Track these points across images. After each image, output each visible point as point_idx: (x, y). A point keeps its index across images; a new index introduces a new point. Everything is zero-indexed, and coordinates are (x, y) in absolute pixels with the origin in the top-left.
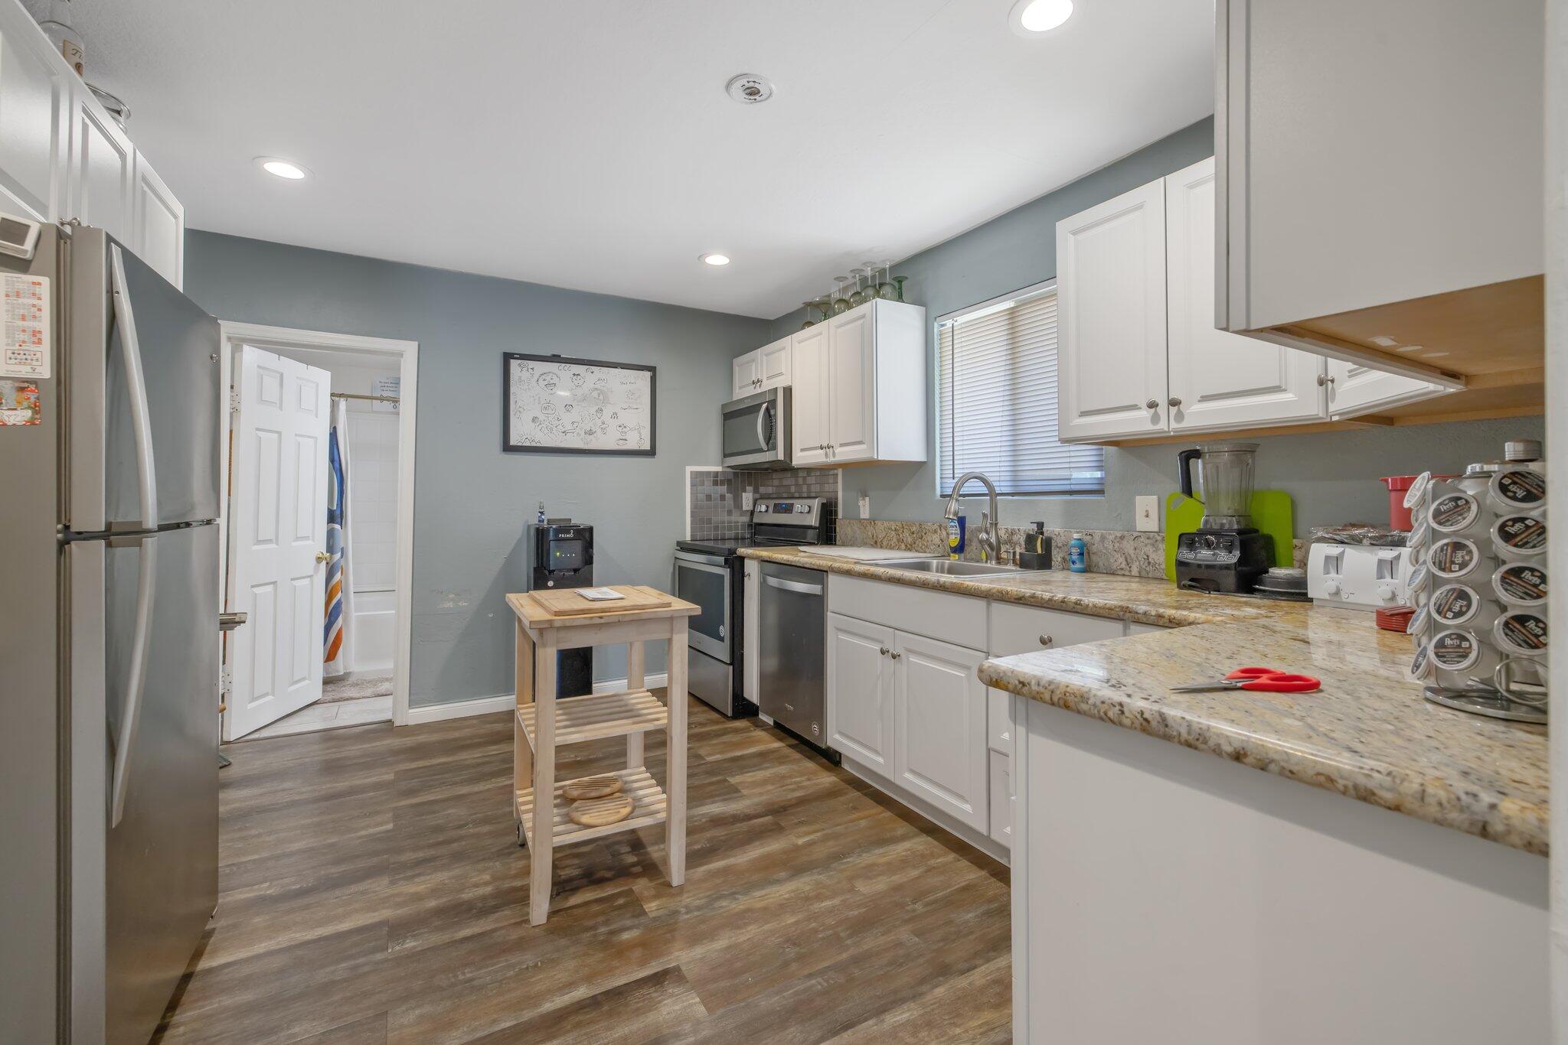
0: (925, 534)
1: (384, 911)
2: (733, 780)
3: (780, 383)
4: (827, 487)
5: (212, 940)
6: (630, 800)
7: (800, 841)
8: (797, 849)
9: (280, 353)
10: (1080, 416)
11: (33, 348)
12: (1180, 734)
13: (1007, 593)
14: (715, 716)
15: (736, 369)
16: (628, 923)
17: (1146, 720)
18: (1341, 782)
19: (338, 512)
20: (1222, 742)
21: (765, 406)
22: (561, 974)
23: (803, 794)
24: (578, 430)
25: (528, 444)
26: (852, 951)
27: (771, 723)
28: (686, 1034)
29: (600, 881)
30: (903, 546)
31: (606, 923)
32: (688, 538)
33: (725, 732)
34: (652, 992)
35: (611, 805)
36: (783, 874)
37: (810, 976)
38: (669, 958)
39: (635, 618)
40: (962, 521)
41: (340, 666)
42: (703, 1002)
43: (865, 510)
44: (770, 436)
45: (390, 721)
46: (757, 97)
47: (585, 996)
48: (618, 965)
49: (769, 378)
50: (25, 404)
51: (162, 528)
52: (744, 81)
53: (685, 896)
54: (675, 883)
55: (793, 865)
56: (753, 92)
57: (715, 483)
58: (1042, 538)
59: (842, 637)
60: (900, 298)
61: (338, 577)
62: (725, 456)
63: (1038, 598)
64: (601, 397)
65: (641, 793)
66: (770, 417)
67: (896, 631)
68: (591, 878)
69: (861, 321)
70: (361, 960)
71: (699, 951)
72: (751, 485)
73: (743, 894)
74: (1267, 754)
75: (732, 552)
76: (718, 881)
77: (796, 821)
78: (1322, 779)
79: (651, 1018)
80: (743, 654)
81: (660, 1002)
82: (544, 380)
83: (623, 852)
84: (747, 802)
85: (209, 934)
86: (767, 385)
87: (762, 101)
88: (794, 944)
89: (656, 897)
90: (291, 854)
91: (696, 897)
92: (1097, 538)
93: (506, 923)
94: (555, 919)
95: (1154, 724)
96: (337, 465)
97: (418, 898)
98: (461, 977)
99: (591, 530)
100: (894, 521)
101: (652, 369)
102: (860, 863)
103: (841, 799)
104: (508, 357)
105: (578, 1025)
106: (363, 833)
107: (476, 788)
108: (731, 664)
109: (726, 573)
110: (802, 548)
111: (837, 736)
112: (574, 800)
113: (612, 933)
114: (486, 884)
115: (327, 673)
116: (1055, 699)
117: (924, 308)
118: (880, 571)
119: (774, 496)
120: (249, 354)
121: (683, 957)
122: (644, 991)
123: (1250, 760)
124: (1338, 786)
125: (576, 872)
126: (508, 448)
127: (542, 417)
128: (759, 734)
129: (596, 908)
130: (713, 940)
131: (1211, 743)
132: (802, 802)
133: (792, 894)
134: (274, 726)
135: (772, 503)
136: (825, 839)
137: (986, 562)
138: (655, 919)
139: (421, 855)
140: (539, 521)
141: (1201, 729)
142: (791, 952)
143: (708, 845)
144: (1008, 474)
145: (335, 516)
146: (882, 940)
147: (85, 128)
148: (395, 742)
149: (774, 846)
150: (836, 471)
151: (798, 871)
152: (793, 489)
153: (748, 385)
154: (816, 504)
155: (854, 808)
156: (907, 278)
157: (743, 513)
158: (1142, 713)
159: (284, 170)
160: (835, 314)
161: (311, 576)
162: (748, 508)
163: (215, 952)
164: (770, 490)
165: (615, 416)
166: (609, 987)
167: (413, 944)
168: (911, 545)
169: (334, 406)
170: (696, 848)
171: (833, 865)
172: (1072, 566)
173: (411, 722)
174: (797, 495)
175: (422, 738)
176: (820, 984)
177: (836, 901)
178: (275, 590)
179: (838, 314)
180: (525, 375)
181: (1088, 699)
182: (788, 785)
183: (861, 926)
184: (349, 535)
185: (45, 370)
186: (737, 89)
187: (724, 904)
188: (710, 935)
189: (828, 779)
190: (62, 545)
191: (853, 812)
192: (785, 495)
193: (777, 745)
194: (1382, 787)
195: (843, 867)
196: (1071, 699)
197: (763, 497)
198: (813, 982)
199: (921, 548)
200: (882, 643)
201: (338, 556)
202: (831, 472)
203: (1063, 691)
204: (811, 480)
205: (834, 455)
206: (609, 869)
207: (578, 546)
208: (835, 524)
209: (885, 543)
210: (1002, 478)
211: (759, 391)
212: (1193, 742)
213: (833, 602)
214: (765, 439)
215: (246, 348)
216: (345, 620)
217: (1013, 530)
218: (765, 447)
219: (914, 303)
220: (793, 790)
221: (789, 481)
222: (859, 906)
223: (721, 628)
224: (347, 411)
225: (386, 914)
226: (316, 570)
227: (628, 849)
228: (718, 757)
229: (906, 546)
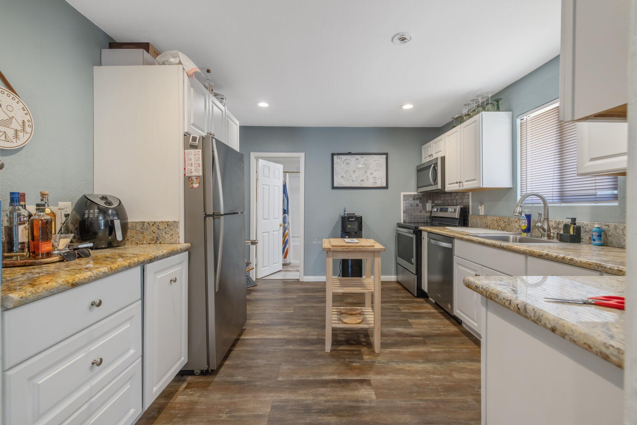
0: (511, 223)
1: (286, 336)
2: (410, 321)
3: (440, 155)
4: (465, 201)
5: (245, 331)
6: (362, 318)
7: (432, 350)
8: (430, 352)
9: (269, 160)
10: (590, 161)
11: (198, 168)
12: (531, 317)
13: (534, 252)
14: (410, 295)
15: (423, 150)
16: (357, 360)
17: (518, 308)
18: (595, 349)
19: (287, 210)
20: (547, 322)
21: (433, 165)
22: (330, 369)
23: (440, 332)
24: (358, 180)
25: (340, 186)
26: (442, 397)
27: (434, 302)
28: (366, 402)
29: (351, 344)
30: (500, 228)
31: (349, 358)
32: (402, 222)
33: (412, 302)
34: (359, 386)
35: (355, 318)
36: (421, 360)
37: (420, 400)
38: (368, 376)
39: (360, 250)
40: (528, 217)
41: (288, 260)
42: (376, 394)
43: (482, 210)
44: (435, 179)
45: (299, 279)
46: (405, 41)
47: (336, 379)
48: (350, 372)
49: (436, 153)
50: (197, 182)
51: (225, 214)
52: (398, 36)
53: (379, 357)
54: (376, 352)
55: (427, 358)
56: (403, 39)
57: (414, 199)
58: (574, 227)
59: (460, 267)
60: (498, 109)
61: (287, 231)
62: (418, 187)
63: (549, 256)
64: (366, 167)
65: (367, 316)
66: (435, 170)
67: (483, 267)
68: (348, 342)
69: (475, 123)
70: (277, 348)
71: (379, 377)
72: (430, 200)
73: (402, 363)
74: (564, 330)
75: (416, 228)
76: (393, 356)
77: (433, 342)
78: (586, 346)
79: (356, 393)
80: (421, 271)
81: (360, 389)
82: (346, 162)
83: (361, 336)
84: (414, 330)
85: (245, 330)
86: (435, 156)
87: (408, 41)
88: (418, 387)
89: (369, 355)
90: (267, 313)
91: (383, 359)
92: (612, 227)
93: (318, 349)
94: (333, 352)
95: (521, 310)
96: (286, 195)
97: (295, 334)
98: (302, 361)
99: (361, 217)
100: (496, 216)
101: (386, 154)
102: (458, 365)
103: (457, 338)
104: (333, 155)
105: (332, 387)
106: (285, 312)
107: (319, 305)
108: (416, 275)
109: (414, 236)
110: (447, 227)
111: (458, 311)
112: (343, 314)
113: (350, 362)
114: (315, 335)
115: (285, 262)
116: (487, 295)
117: (510, 113)
118: (475, 238)
119: (442, 204)
120: (261, 161)
121: (372, 377)
122: (356, 384)
123: (557, 332)
124: (593, 350)
125: (344, 339)
126: (333, 188)
127: (345, 176)
128: (427, 305)
129: (347, 352)
130: (385, 375)
131: (543, 322)
132: (438, 335)
133: (422, 369)
134: (270, 276)
135: (439, 208)
136: (445, 352)
137: (541, 238)
138: (366, 362)
139: (298, 322)
140: (344, 214)
141: (539, 315)
142: (415, 389)
143: (393, 342)
144: (558, 193)
145: (285, 212)
146: (458, 398)
147: (212, 106)
148: (299, 286)
149: (421, 349)
150: (468, 193)
151: (428, 361)
152: (450, 202)
153: (427, 157)
154: (458, 208)
155: (463, 343)
156: (501, 99)
157: (427, 212)
158: (518, 305)
159: (263, 105)
160: (464, 121)
161: (279, 231)
162: (429, 210)
163: (245, 335)
164: (440, 202)
165: (372, 173)
166: (344, 379)
167: (291, 347)
168: (504, 228)
169: (285, 177)
170: (388, 342)
171: (444, 363)
172: (593, 242)
173: (305, 281)
174: (451, 204)
175: (307, 286)
176: (424, 404)
177: (441, 377)
178: (269, 234)
179: (466, 121)
180: (339, 161)
181: (499, 296)
182: (434, 327)
183: (449, 389)
184: (290, 218)
185: (201, 174)
186: (396, 40)
187: (393, 364)
188: (385, 373)
189: (454, 329)
190: (205, 218)
191: (462, 345)
192: (446, 204)
193: (434, 311)
194: (612, 355)
195: (449, 365)
196: (493, 295)
197: (437, 205)
198: (421, 402)
199: (509, 229)
200: (477, 271)
201: (287, 225)
202: (467, 194)
203: (490, 292)
204: (457, 197)
205: (463, 186)
206: (354, 341)
207: (356, 224)
208: (468, 217)
209: (491, 227)
210: (554, 195)
211: (432, 159)
212: (536, 321)
213: (456, 252)
214: (433, 181)
215: (260, 160)
216: (289, 245)
217: (560, 222)
218: (433, 184)
219: (506, 110)
220: (436, 330)
221: (448, 198)
222: (451, 382)
223: (412, 259)
224: (289, 177)
225: (286, 337)
226: (280, 229)
227: (363, 336)
228: (407, 311)
229: (502, 228)
